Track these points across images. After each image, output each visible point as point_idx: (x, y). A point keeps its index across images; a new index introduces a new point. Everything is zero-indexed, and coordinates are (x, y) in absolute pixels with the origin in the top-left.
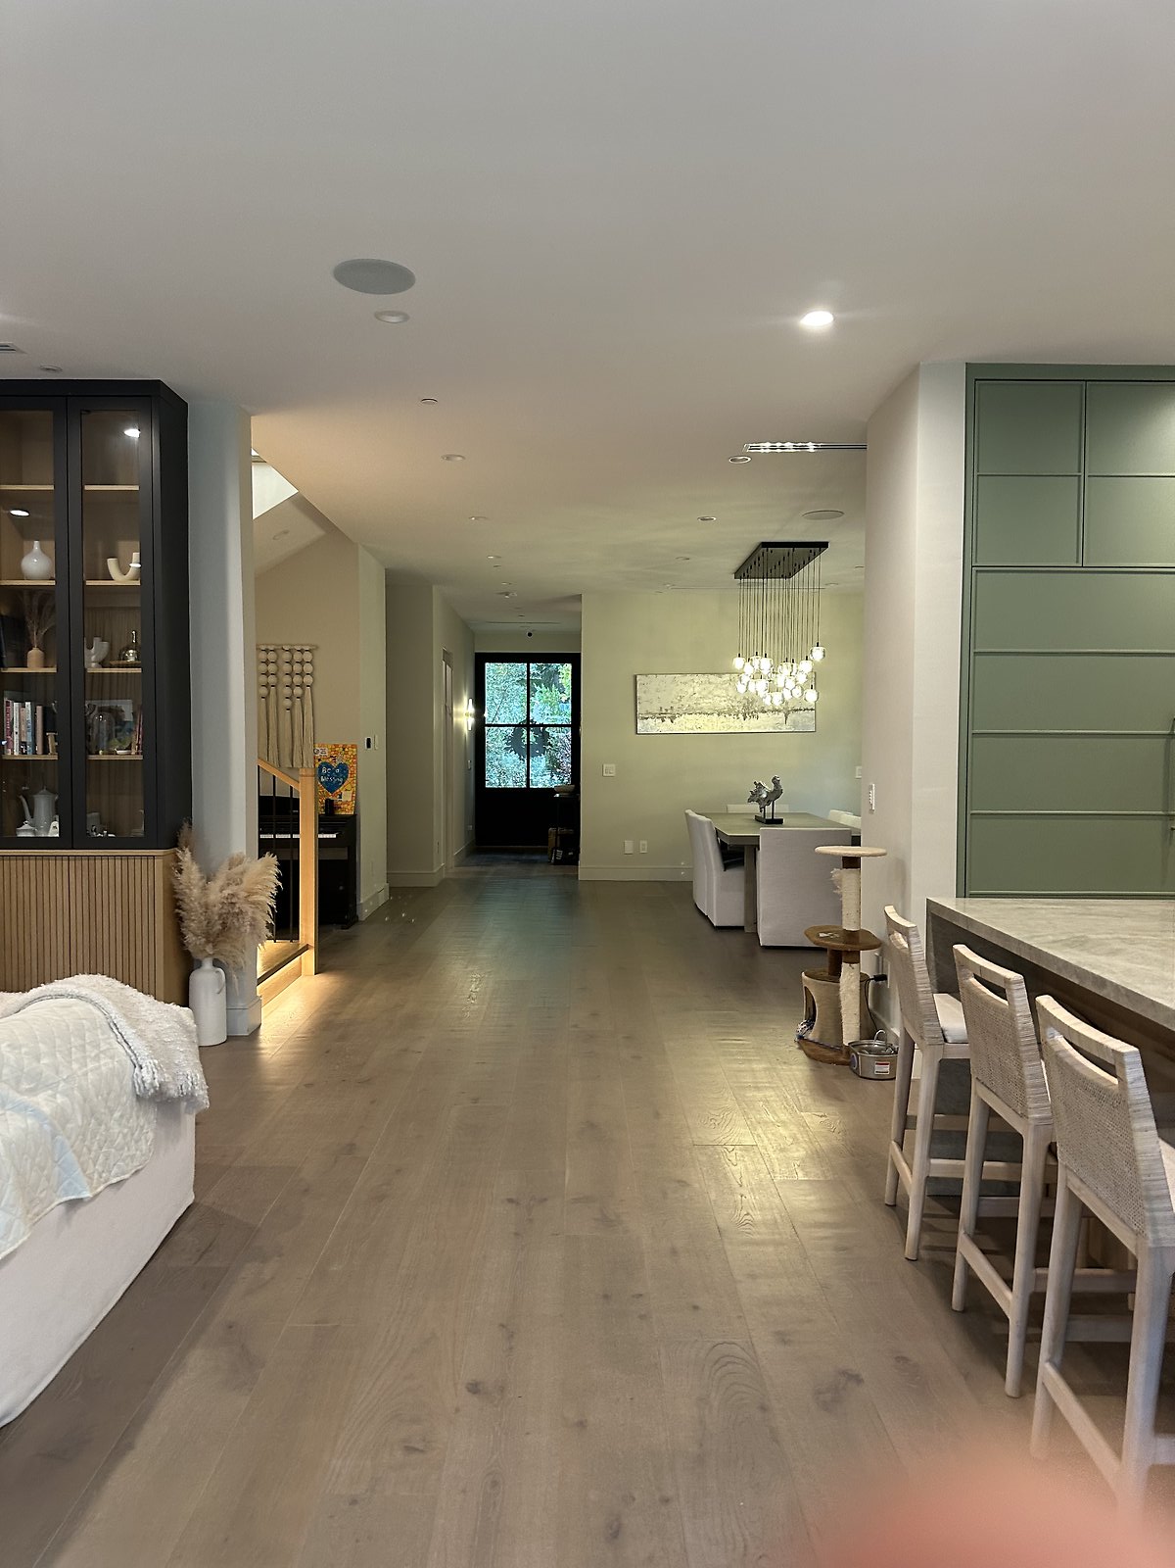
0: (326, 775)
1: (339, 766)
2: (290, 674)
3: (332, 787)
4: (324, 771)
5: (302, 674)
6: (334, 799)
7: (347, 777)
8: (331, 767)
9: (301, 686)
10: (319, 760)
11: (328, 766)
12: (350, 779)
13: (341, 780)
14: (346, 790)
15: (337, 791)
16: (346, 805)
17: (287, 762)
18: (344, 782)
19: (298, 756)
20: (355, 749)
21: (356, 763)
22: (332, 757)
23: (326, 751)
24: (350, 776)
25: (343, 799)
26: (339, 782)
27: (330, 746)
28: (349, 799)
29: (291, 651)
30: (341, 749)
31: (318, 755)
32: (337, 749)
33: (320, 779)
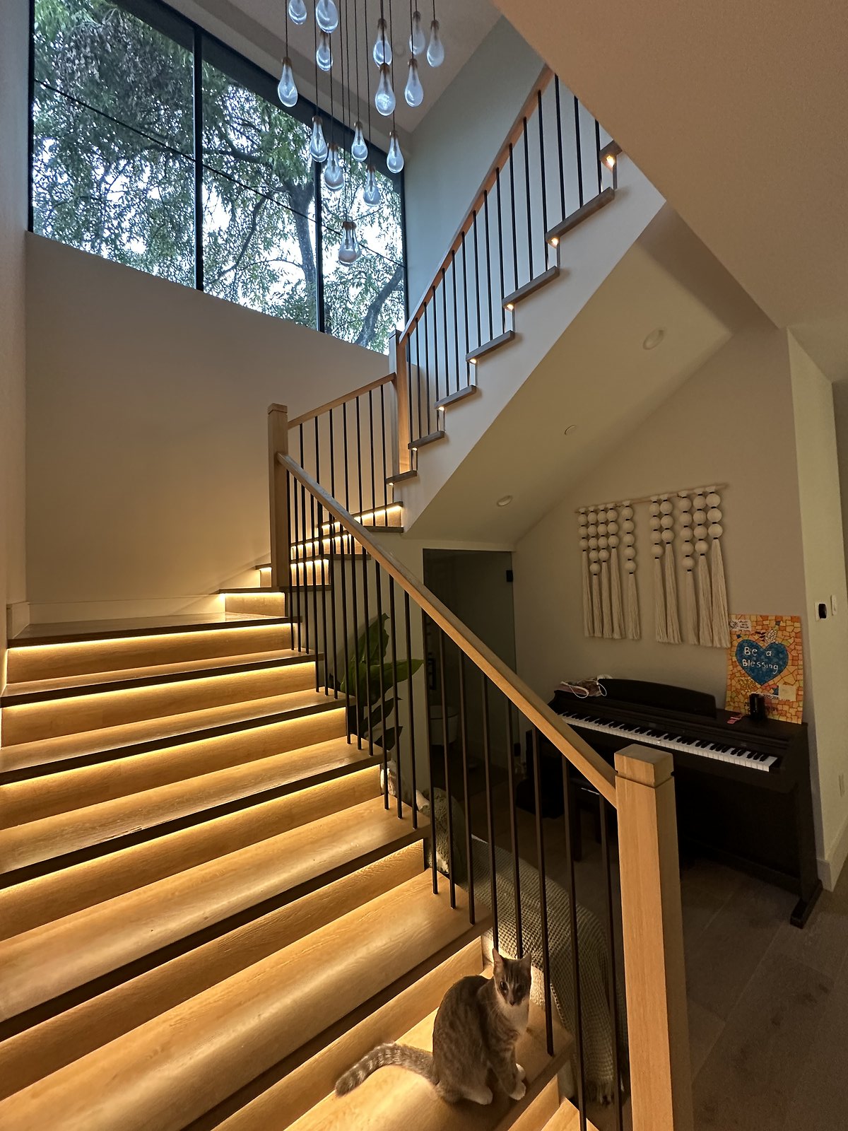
0: (750, 658)
1: (771, 647)
2: (691, 526)
3: (761, 676)
4: (746, 651)
5: (706, 524)
6: (766, 693)
7: (785, 664)
8: (757, 647)
9: (707, 539)
10: (739, 636)
11: (752, 645)
12: (790, 668)
13: (776, 668)
14: (785, 683)
15: (771, 682)
16: (786, 708)
17: (691, 638)
18: (780, 672)
19: (706, 633)
20: (797, 625)
21: (801, 644)
22: (759, 633)
23: (749, 624)
24: (790, 662)
25: (780, 697)
26: (772, 670)
27: (754, 618)
28: (793, 698)
29: (689, 497)
30: (773, 623)
31: (737, 629)
32: (766, 622)
33: (741, 663)
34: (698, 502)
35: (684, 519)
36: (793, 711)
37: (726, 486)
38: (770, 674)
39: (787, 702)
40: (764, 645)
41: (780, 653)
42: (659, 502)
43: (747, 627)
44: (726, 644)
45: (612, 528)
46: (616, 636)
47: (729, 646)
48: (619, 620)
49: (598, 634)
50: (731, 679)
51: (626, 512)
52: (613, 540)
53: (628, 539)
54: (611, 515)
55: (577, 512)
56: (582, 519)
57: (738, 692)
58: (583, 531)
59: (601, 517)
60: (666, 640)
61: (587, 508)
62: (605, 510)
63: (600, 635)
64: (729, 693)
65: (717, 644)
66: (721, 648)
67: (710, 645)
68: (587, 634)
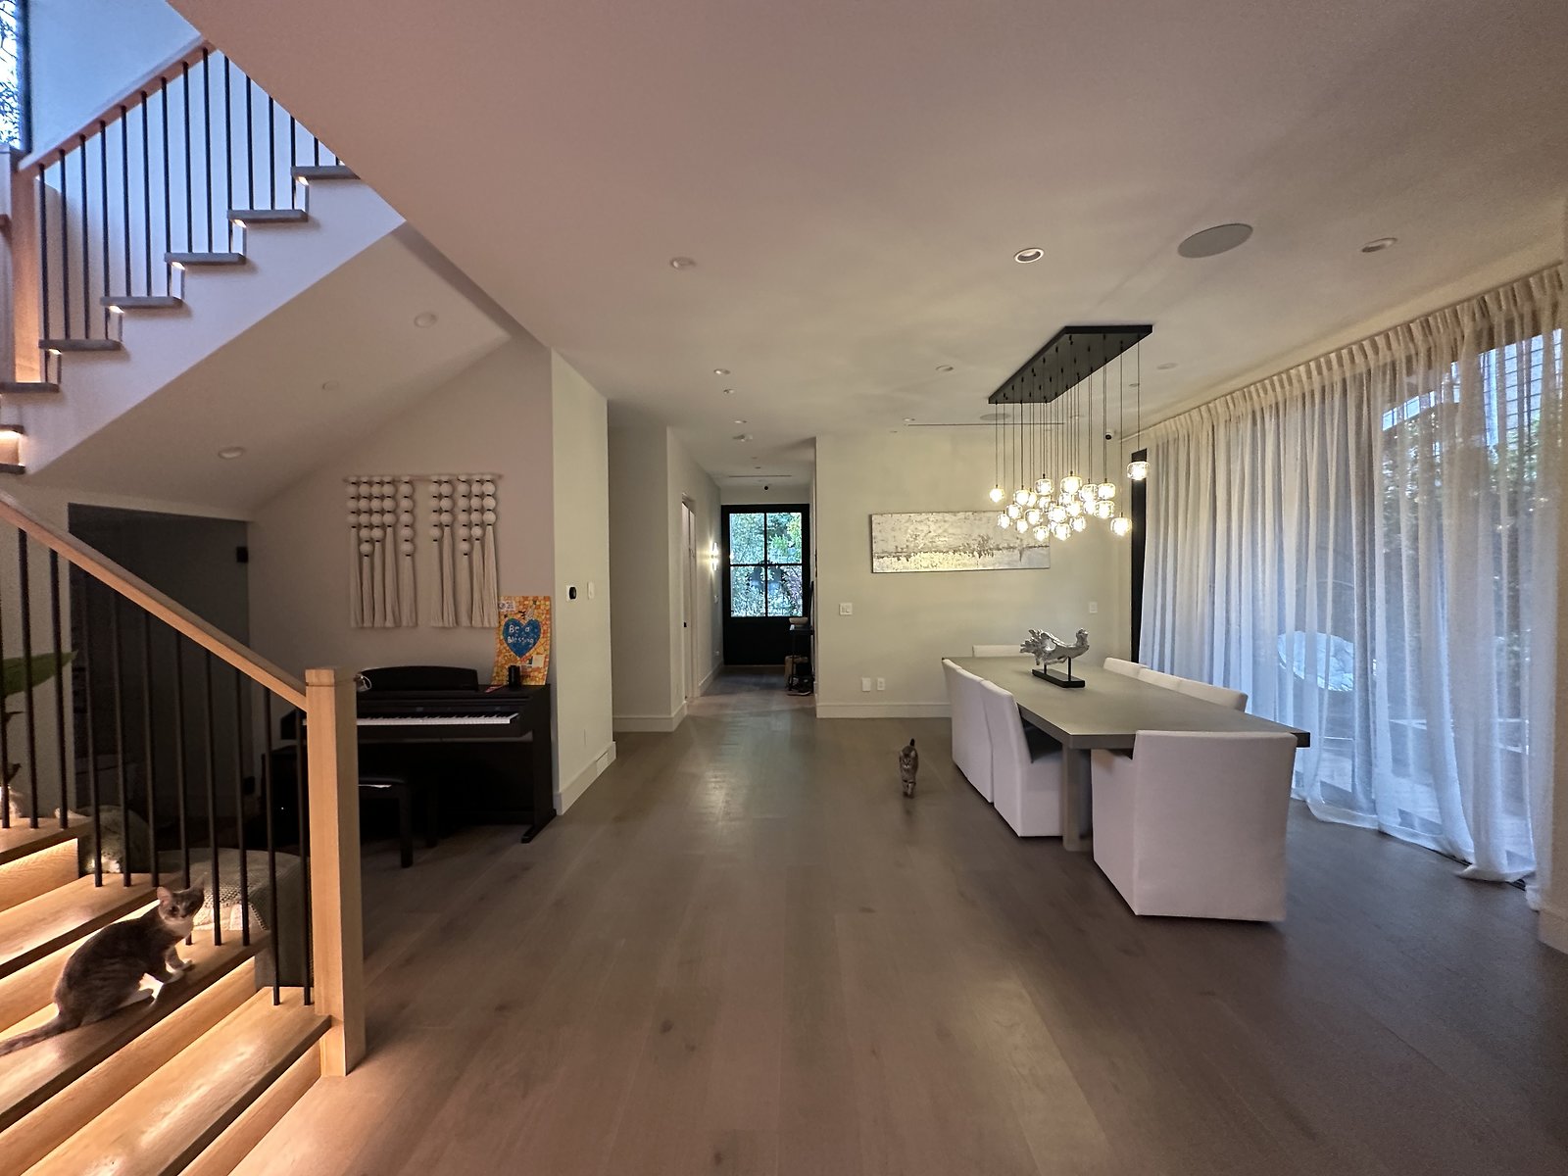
0: (512, 635)
1: (529, 624)
2: (468, 511)
3: (520, 650)
4: (511, 629)
5: (482, 510)
6: (523, 664)
7: (539, 637)
8: (519, 625)
9: (482, 525)
10: (505, 616)
11: (516, 623)
12: (541, 640)
13: (532, 641)
14: (538, 654)
15: (527, 654)
16: (536, 674)
17: (464, 620)
18: (535, 644)
19: (478, 613)
20: (548, 603)
21: (550, 619)
22: (520, 612)
23: (514, 604)
24: (542, 636)
25: (533, 665)
26: (529, 644)
27: (518, 599)
28: (541, 665)
29: (468, 482)
30: (532, 602)
31: (504, 610)
32: (526, 603)
33: (506, 640)
34: (476, 489)
35: (462, 503)
36: (540, 675)
37: (500, 477)
38: (527, 648)
39: (538, 669)
40: (524, 622)
41: (535, 626)
42: (439, 483)
43: (512, 608)
44: (494, 623)
45: (388, 504)
46: (389, 623)
47: (497, 625)
48: (393, 607)
49: (367, 624)
50: (498, 656)
51: (405, 489)
52: (388, 518)
53: (405, 518)
54: (388, 490)
55: (346, 481)
56: (352, 490)
57: (502, 667)
58: (352, 504)
59: (376, 490)
60: (441, 625)
61: (359, 477)
62: (381, 483)
63: (370, 625)
64: (495, 669)
65: (486, 624)
66: (490, 628)
67: (480, 626)
68: (353, 624)
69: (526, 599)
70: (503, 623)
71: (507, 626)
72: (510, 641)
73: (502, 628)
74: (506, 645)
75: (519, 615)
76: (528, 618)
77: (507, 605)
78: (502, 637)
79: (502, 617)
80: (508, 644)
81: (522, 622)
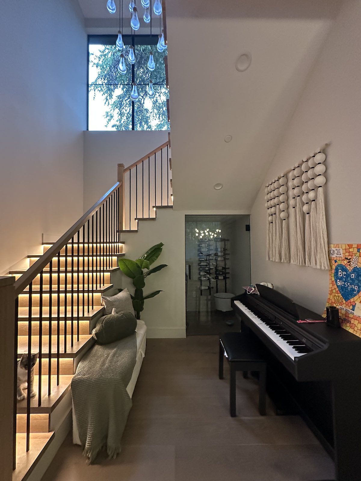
0: (341, 279)
1: (354, 270)
2: (308, 181)
3: (347, 294)
4: (340, 273)
5: (315, 178)
6: (347, 308)
8: (346, 270)
9: (315, 189)
10: (336, 261)
11: (343, 268)
13: (356, 288)
14: (360, 302)
15: (352, 300)
16: (356, 322)
18: (359, 292)
19: (314, 258)
22: (346, 259)
23: (342, 251)
25: (355, 313)
26: (354, 290)
27: (344, 248)
29: (307, 161)
30: (356, 250)
31: (334, 257)
32: (351, 250)
33: (336, 282)
34: (311, 163)
38: (352, 294)
39: (358, 318)
40: (350, 269)
41: (360, 276)
42: (294, 169)
43: (340, 254)
44: (326, 267)
45: (276, 192)
47: (328, 268)
50: (330, 294)
51: (282, 181)
52: (277, 200)
55: (266, 186)
58: (267, 198)
59: (273, 186)
61: (269, 182)
62: (275, 182)
66: (323, 270)
68: (267, 259)
69: (350, 246)
70: (334, 267)
71: (337, 270)
72: (339, 283)
73: (333, 271)
74: (335, 286)
75: (346, 262)
76: (353, 265)
77: (336, 252)
78: (333, 279)
79: (333, 262)
80: (338, 286)
81: (348, 268)
